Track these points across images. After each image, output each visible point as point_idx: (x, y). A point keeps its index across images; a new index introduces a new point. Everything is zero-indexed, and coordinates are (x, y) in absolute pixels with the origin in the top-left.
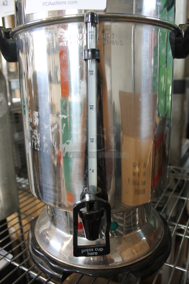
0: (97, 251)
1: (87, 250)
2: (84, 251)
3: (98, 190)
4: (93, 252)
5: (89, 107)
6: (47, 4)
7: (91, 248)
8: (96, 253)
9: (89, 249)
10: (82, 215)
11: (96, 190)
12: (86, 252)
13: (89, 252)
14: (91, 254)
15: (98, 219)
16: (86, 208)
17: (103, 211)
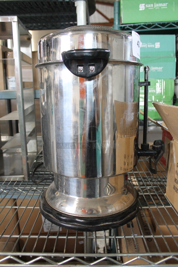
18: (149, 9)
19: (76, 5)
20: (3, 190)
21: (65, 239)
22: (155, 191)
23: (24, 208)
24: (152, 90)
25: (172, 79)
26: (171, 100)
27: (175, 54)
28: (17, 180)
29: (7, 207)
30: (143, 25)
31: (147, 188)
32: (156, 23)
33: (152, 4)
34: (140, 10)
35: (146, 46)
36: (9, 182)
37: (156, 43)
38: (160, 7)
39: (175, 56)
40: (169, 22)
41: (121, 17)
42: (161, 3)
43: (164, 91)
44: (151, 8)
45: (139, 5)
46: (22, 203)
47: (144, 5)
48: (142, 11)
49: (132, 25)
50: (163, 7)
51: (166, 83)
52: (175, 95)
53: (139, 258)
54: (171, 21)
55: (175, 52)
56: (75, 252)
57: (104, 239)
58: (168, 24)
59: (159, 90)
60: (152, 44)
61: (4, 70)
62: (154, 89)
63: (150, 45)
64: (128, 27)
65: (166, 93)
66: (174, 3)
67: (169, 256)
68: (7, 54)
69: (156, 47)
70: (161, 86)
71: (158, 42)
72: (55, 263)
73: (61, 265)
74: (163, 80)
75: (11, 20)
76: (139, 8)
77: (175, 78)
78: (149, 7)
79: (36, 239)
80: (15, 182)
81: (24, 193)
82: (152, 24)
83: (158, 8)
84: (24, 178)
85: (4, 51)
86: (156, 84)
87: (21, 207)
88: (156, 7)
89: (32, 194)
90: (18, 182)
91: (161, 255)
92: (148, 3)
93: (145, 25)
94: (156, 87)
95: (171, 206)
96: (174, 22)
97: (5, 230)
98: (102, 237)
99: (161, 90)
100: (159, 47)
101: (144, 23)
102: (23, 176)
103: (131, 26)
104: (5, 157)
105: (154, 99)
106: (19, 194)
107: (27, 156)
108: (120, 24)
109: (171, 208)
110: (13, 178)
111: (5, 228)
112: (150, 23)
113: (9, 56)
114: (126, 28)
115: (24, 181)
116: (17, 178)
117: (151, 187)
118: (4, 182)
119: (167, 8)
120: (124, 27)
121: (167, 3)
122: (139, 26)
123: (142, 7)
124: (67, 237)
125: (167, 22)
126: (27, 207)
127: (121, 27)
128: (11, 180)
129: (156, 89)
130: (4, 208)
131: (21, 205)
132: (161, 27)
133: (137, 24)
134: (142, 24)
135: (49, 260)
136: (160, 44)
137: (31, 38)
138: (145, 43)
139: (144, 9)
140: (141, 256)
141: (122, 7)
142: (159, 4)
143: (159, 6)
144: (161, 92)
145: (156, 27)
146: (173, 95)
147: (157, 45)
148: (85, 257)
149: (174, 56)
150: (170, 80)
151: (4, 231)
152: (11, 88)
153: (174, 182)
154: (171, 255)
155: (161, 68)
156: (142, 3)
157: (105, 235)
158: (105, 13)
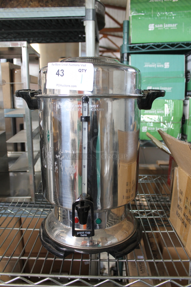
0: (87, 234)
1: (81, 233)
2: (79, 233)
3: (87, 196)
4: (84, 234)
5: (83, 148)
6: (59, 85)
7: (83, 232)
8: (86, 235)
9: (81, 232)
10: (77, 209)
11: (86, 196)
12: (80, 234)
13: (82, 234)
14: (83, 235)
15: (86, 211)
16: (79, 204)
17: (89, 207)
18: (159, 29)
19: (84, 25)
20: (10, 211)
21: (71, 261)
22: (159, 214)
23: (32, 230)
24: (161, 110)
25: (181, 100)
26: (180, 121)
27: (184, 75)
28: (24, 201)
29: (15, 229)
30: (153, 45)
31: (152, 211)
32: (166, 44)
33: (161, 24)
34: (150, 30)
35: (155, 66)
36: (16, 203)
37: (165, 63)
38: (170, 28)
39: (185, 77)
40: (178, 43)
41: (130, 37)
42: (170, 24)
43: (173, 112)
44: (161, 29)
45: (149, 25)
46: (29, 225)
47: (153, 25)
48: (152, 31)
49: (141, 45)
50: (172, 27)
51: (175, 103)
52: (184, 116)
53: (139, 280)
54: (180, 42)
55: (184, 73)
56: (80, 274)
57: (108, 262)
58: (177, 44)
59: (167, 111)
60: (162, 64)
61: (11, 87)
62: (162, 110)
63: (159, 65)
64: (137, 47)
65: (174, 114)
66: (183, 24)
67: (168, 279)
68: (14, 72)
69: (165, 67)
70: (169, 107)
71: (168, 62)
72: (62, 284)
73: (67, 286)
74: (171, 101)
75: (20, 45)
76: (148, 28)
77: (184, 98)
78: (159, 28)
79: (43, 260)
80: (21, 203)
81: (31, 214)
82: (161, 44)
83: (168, 28)
84: (31, 199)
85: (12, 68)
86: (164, 105)
87: (29, 229)
88: (165, 27)
89: (40, 215)
90: (25, 203)
91: (160, 279)
92: (158, 24)
93: (154, 45)
94: (164, 108)
95: (174, 231)
96: (184, 43)
97: (14, 251)
98: (105, 260)
99: (169, 111)
100: (168, 67)
101: (154, 43)
102: (30, 197)
103: (139, 46)
104: (12, 176)
105: (163, 121)
106: (27, 215)
107: (34, 175)
108: (129, 43)
109: (174, 232)
110: (20, 199)
111: (14, 250)
112: (159, 43)
113: (17, 73)
114: (135, 48)
115: (31, 202)
116: (23, 199)
117: (156, 210)
118: (11, 203)
119: (176, 28)
120: (133, 47)
121: (176, 23)
122: (148, 46)
123: (151, 27)
124: (73, 260)
125: (177, 43)
126: (34, 229)
127: (130, 47)
128: (18, 201)
129: (164, 110)
130: (12, 229)
131: (28, 227)
132: (171, 47)
133: (146, 44)
134: (151, 44)
135: (56, 281)
136: (169, 64)
137: (39, 57)
138: (154, 63)
139: (153, 29)
140: (141, 279)
141: (131, 26)
142: (168, 25)
143: (169, 26)
144: (169, 113)
145: (166, 47)
146: (181, 116)
147: (167, 65)
148: (89, 279)
149: (183, 76)
150: (179, 101)
151: (14, 253)
152: (18, 106)
153: (177, 208)
154: (169, 279)
155: (171, 88)
156: (152, 23)
157: (109, 259)
158: (116, 18)
